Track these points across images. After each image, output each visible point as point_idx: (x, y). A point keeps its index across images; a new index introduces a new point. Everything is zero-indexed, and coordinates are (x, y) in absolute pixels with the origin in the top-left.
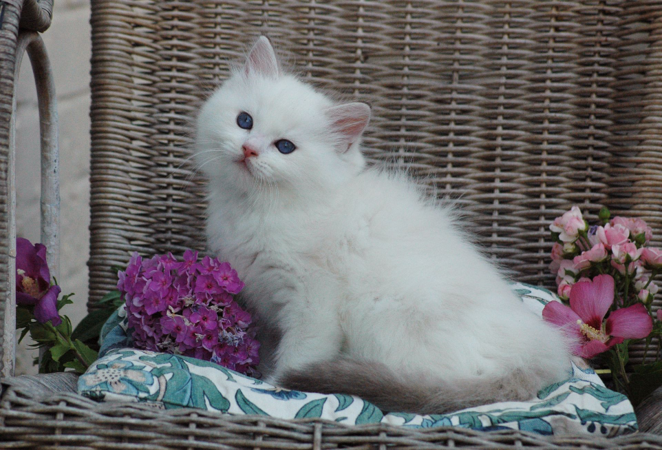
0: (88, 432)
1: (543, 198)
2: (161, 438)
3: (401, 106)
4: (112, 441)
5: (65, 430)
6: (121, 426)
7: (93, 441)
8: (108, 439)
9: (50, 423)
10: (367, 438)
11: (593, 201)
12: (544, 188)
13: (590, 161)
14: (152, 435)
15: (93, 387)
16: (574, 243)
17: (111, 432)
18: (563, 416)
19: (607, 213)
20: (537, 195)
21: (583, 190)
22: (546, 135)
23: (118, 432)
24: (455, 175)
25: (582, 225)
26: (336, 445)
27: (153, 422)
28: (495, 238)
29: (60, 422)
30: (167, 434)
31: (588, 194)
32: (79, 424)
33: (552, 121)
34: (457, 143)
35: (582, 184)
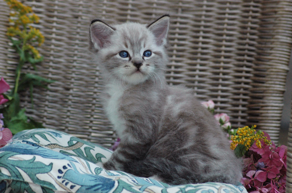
1: (221, 76)
12: (221, 70)
13: (246, 57)
20: (218, 74)
22: (224, 43)
24: (177, 61)
31: (244, 74)
33: (228, 35)
34: (179, 45)
35: (241, 69)
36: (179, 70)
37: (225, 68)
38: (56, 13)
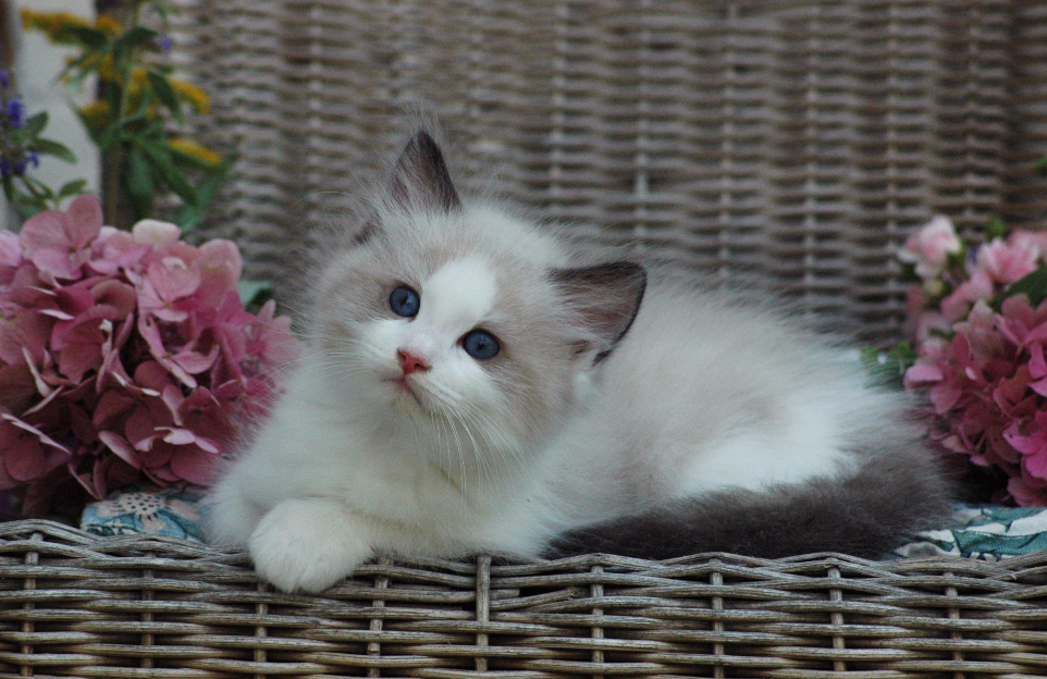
0: (81, 584)
1: (892, 210)
2: (210, 590)
3: (637, 64)
4: (125, 599)
5: (42, 582)
6: (139, 571)
7: (93, 599)
8: (117, 596)
9: (15, 569)
10: (570, 577)
11: (980, 209)
12: (892, 191)
13: (972, 142)
14: (194, 585)
15: (109, 521)
16: (939, 277)
17: (123, 582)
18: (931, 545)
19: (999, 225)
20: (881, 205)
21: (960, 191)
22: (893, 101)
23: (134, 582)
24: (737, 177)
25: (954, 245)
26: (517, 592)
27: (196, 564)
28: (810, 281)
29: (33, 568)
30: (221, 583)
31: (970, 198)
32: (65, 570)
33: (903, 75)
34: (739, 123)
35: (957, 182)
36: (749, 203)
37: (903, 184)
38: (316, 50)
